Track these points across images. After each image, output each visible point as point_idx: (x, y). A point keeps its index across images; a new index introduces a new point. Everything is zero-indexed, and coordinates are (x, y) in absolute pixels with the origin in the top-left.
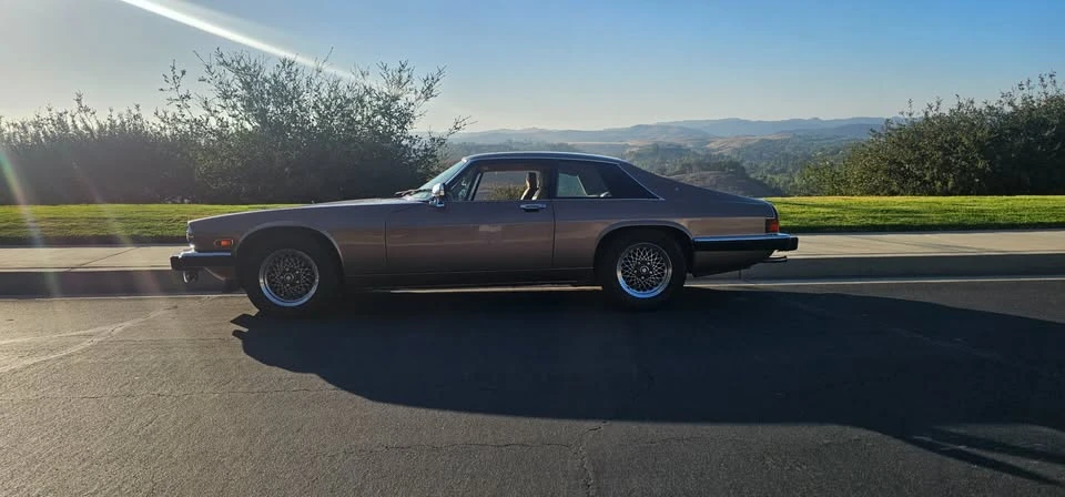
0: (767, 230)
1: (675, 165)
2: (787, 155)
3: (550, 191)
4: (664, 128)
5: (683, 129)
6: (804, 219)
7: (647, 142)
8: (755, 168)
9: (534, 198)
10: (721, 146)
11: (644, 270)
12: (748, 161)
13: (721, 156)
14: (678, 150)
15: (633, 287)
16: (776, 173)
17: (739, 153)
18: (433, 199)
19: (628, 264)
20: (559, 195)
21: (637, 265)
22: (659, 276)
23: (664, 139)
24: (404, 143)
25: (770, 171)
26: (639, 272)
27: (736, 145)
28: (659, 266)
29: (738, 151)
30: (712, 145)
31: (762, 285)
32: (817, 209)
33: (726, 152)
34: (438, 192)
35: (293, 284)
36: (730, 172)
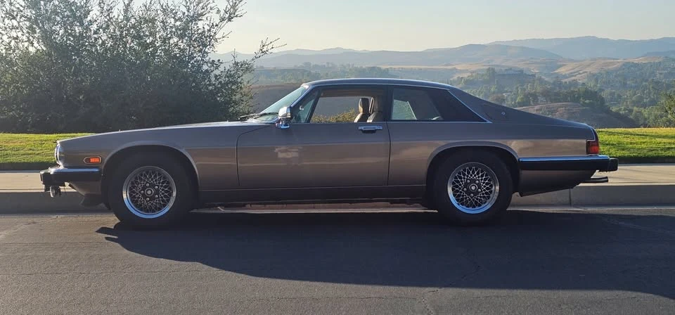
0: (588, 152)
1: (516, 94)
2: (657, 83)
3: (385, 114)
4: (501, 48)
5: (524, 49)
6: (644, 149)
7: (480, 67)
8: (618, 99)
9: (370, 121)
10: (575, 72)
11: (473, 188)
12: (608, 91)
13: (575, 83)
14: (520, 76)
15: (462, 204)
16: (645, 106)
17: (597, 80)
18: (279, 121)
19: (458, 182)
20: (393, 119)
21: (466, 183)
22: (486, 193)
23: (501, 63)
24: (205, 67)
25: (635, 103)
26: (468, 189)
27: (593, 69)
28: (487, 184)
29: (595, 77)
30: (562, 71)
31: (590, 210)
32: (658, 140)
33: (580, 79)
34: (286, 115)
35: (152, 198)
36: (584, 104)
